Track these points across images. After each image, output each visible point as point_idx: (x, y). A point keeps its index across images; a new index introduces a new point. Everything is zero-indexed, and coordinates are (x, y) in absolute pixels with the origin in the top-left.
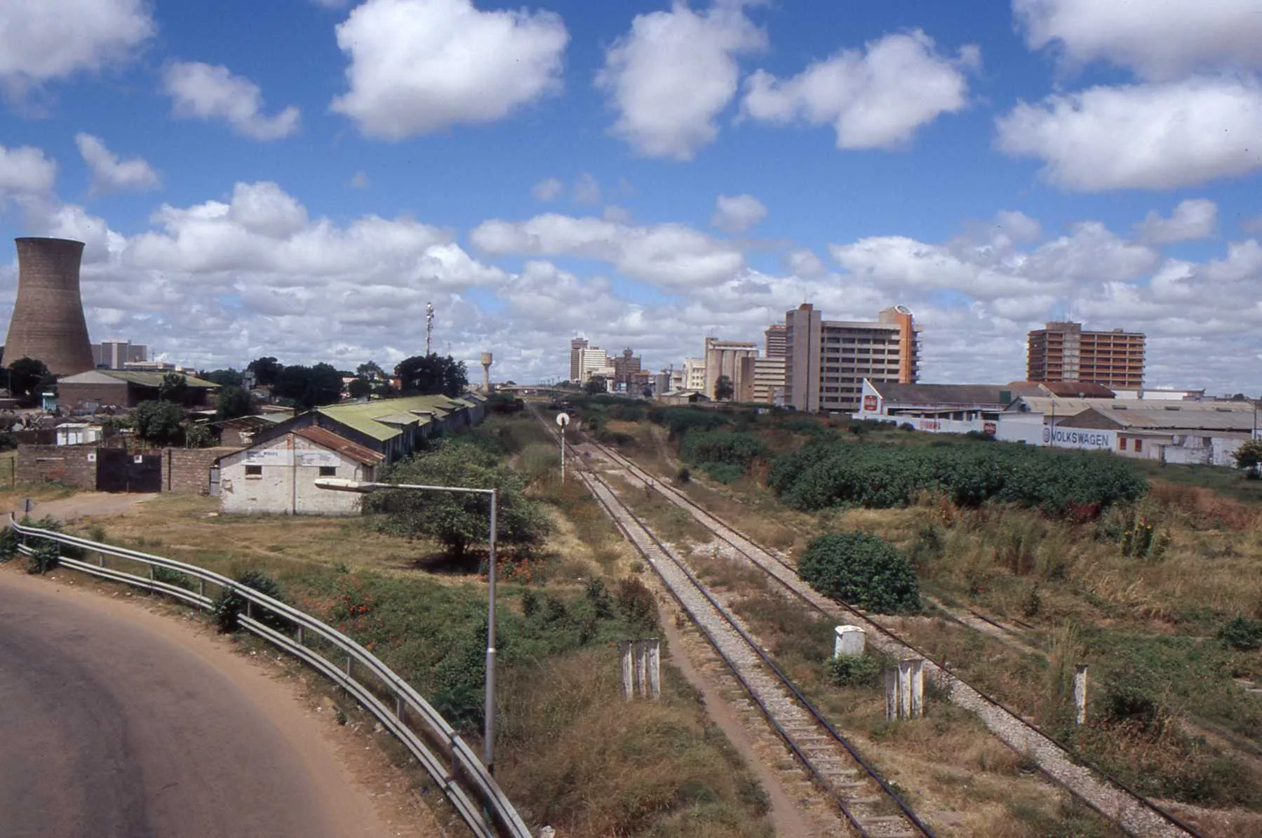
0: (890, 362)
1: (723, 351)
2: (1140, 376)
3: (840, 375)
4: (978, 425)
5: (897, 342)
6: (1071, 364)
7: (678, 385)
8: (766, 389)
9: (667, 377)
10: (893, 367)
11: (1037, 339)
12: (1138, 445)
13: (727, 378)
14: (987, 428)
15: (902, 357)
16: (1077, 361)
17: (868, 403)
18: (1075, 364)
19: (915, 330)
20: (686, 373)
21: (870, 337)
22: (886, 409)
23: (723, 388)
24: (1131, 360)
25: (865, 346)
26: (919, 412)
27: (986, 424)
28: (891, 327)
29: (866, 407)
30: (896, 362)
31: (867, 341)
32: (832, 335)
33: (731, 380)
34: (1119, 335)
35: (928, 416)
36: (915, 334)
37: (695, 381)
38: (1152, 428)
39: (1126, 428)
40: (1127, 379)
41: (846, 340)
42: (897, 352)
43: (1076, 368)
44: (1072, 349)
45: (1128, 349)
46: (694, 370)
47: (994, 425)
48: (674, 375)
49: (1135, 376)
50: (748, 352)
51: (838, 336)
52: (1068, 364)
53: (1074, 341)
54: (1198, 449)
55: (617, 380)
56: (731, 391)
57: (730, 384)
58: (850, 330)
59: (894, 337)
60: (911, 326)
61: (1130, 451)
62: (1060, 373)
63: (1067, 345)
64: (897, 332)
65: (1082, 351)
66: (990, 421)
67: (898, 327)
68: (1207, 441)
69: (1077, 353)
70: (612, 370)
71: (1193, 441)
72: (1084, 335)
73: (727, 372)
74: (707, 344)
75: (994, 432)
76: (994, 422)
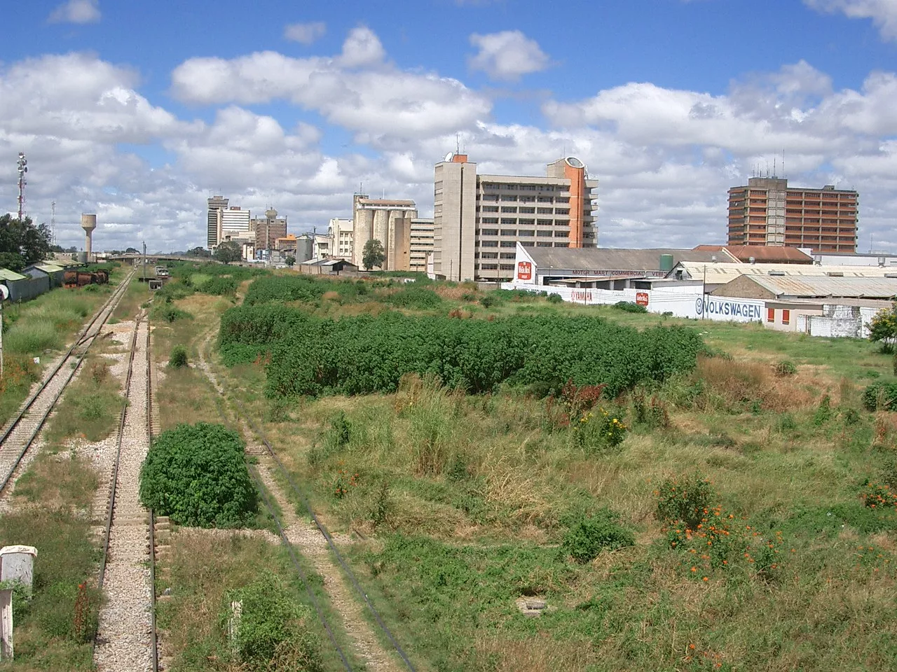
0: (558, 223)
1: (374, 211)
2: (853, 239)
3: (499, 238)
4: (630, 295)
5: (567, 200)
6: (776, 225)
7: (324, 251)
8: (423, 255)
9: (310, 242)
10: (563, 228)
11: (738, 197)
12: (786, 316)
13: (378, 242)
14: (640, 298)
15: (572, 217)
16: (782, 222)
17: (522, 271)
18: (781, 226)
19: (588, 185)
20: (332, 237)
21: (535, 193)
22: (541, 278)
23: (374, 255)
24: (841, 221)
25: (529, 204)
26: (574, 281)
27: (638, 294)
28: (560, 182)
29: (520, 276)
30: (566, 223)
31: (532, 199)
32: (490, 192)
33: (383, 245)
34: (830, 193)
35: (584, 285)
36: (589, 190)
37: (343, 247)
38: (810, 297)
39: (778, 296)
40: (838, 242)
41: (505, 198)
42: (566, 212)
43: (782, 230)
44: (776, 208)
45: (839, 208)
46: (342, 233)
47: (646, 295)
48: (319, 240)
49: (846, 238)
50: (404, 212)
51: (497, 192)
52: (772, 225)
53: (780, 200)
54: (845, 321)
55: (258, 245)
56: (384, 259)
57: (382, 249)
58: (511, 186)
59: (564, 194)
60: (584, 181)
61: (778, 324)
62: (763, 236)
63: (771, 204)
64: (567, 188)
65: (788, 211)
66: (641, 291)
67: (567, 182)
68: (856, 310)
69: (783, 213)
70: (253, 234)
71: (842, 312)
72: (791, 193)
73: (379, 236)
74: (355, 202)
75: (647, 303)
76: (647, 291)
